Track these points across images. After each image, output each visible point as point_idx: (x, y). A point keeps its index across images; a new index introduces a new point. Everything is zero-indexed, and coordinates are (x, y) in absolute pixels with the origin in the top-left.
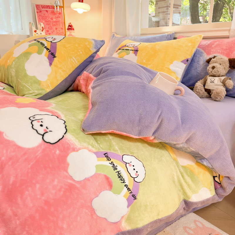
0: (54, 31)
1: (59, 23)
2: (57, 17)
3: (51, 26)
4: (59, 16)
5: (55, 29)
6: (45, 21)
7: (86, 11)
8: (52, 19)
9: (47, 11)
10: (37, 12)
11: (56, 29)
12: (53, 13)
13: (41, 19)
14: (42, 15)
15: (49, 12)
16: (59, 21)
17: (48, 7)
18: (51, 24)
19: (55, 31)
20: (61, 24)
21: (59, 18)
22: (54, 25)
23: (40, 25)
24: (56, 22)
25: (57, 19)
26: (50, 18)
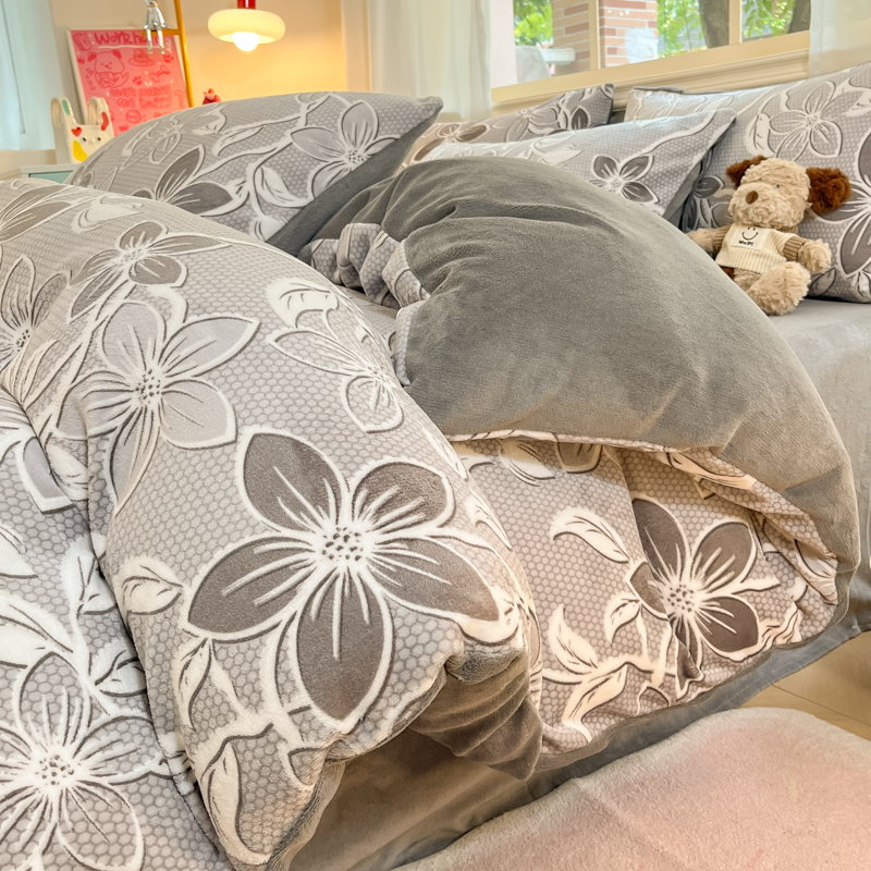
1: (166, 96)
2: (159, 74)
3: (138, 106)
4: (164, 69)
6: (112, 93)
7: (270, 40)
8: (139, 83)
9: (117, 53)
10: (80, 61)
12: (142, 58)
13: (95, 84)
14: (101, 69)
15: (125, 59)
16: (166, 89)
17: (122, 38)
18: (137, 100)
20: (175, 99)
21: (164, 75)
22: (149, 103)
23: (92, 108)
24: (155, 91)
25: (156, 79)
26: (131, 78)
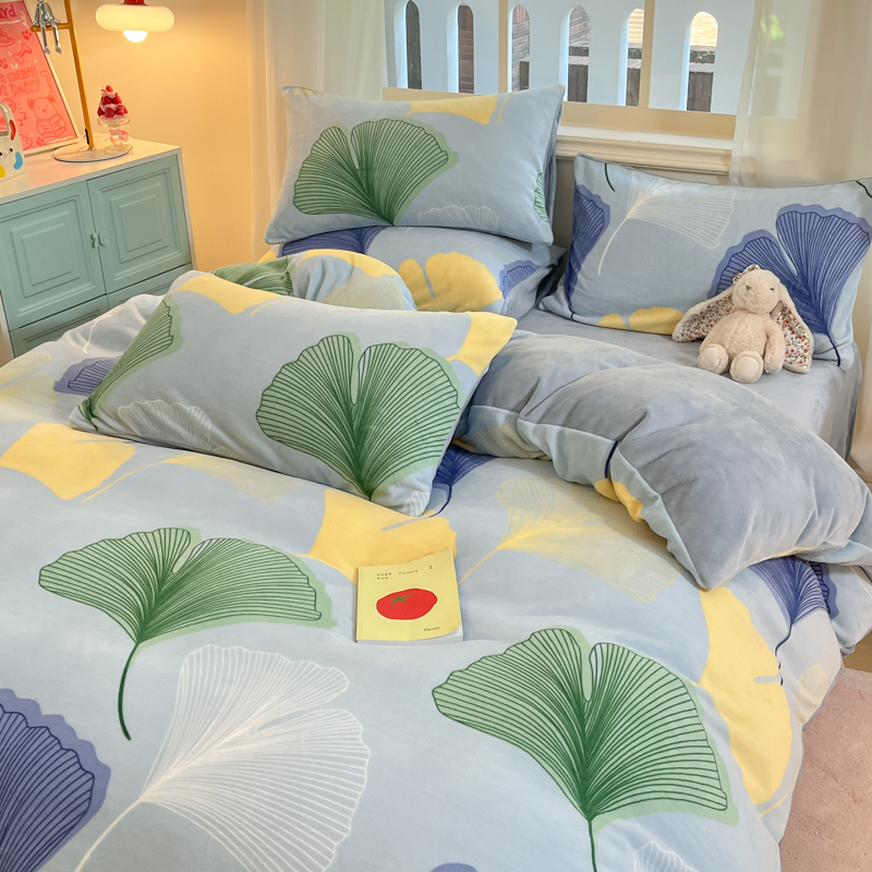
0: (25, 118)
1: (35, 79)
2: (22, 54)
4: (25, 47)
5: (26, 108)
8: (6, 67)
11: (31, 104)
16: (32, 69)
19: (30, 113)
21: (27, 54)
22: (20, 88)
24: (22, 74)
25: (21, 60)
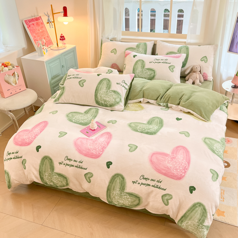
3: (41, 37)
6: (35, 34)
8: (39, 31)
9: (33, 24)
10: (28, 28)
11: (45, 38)
12: (37, 24)
13: (32, 33)
14: (32, 29)
15: (35, 24)
16: (44, 31)
17: (33, 20)
18: (40, 35)
20: (46, 33)
25: (42, 29)
26: (38, 30)
